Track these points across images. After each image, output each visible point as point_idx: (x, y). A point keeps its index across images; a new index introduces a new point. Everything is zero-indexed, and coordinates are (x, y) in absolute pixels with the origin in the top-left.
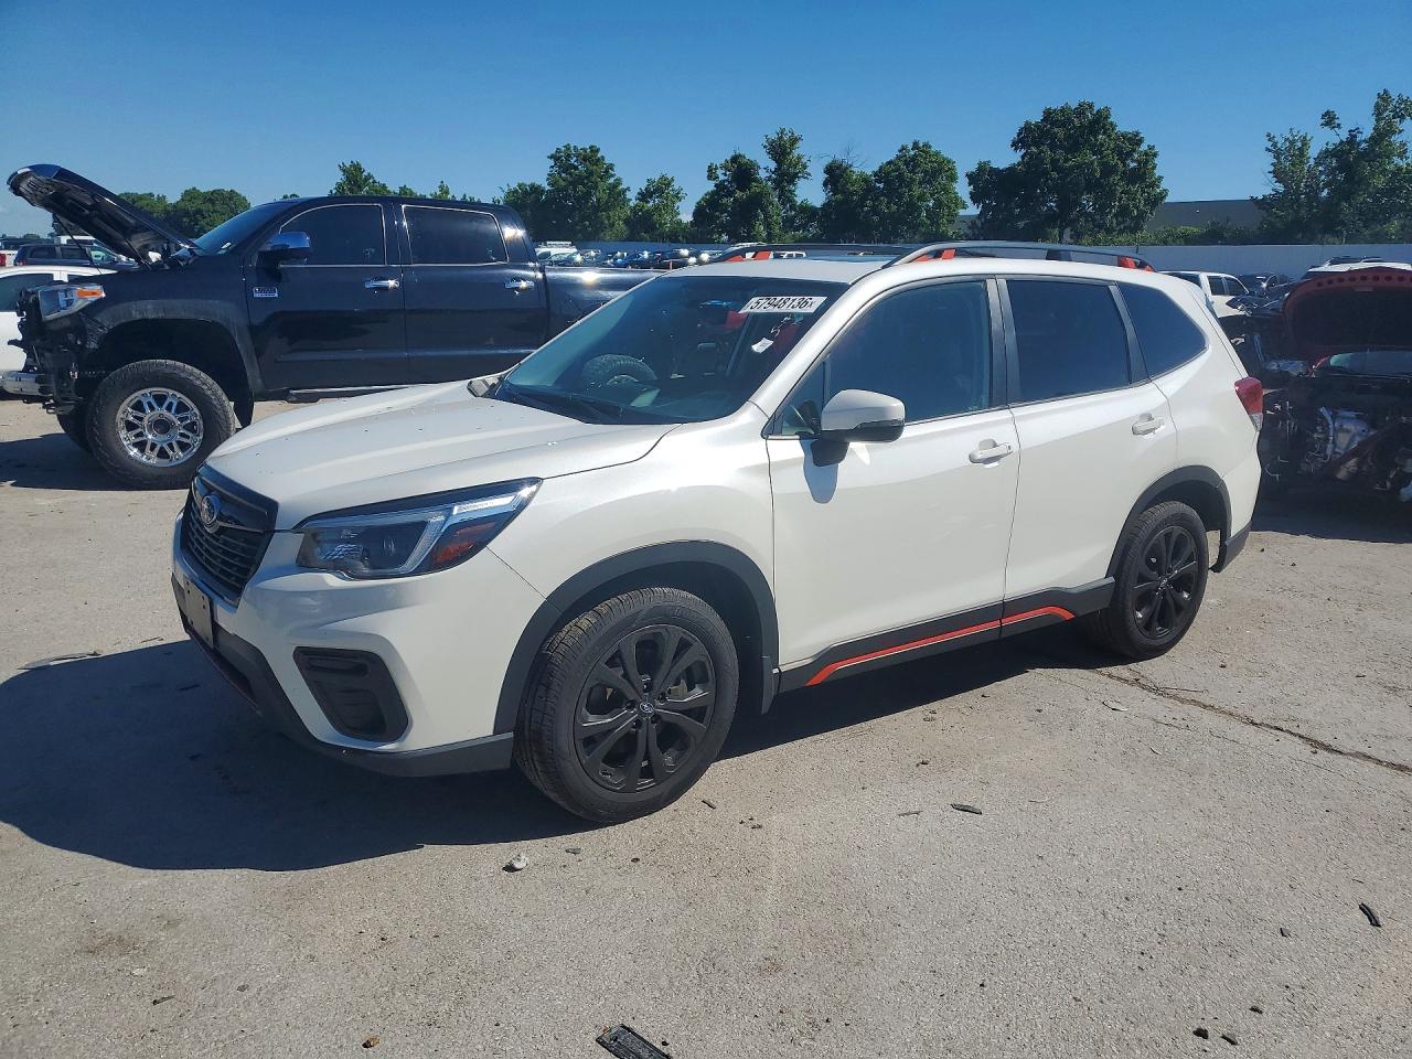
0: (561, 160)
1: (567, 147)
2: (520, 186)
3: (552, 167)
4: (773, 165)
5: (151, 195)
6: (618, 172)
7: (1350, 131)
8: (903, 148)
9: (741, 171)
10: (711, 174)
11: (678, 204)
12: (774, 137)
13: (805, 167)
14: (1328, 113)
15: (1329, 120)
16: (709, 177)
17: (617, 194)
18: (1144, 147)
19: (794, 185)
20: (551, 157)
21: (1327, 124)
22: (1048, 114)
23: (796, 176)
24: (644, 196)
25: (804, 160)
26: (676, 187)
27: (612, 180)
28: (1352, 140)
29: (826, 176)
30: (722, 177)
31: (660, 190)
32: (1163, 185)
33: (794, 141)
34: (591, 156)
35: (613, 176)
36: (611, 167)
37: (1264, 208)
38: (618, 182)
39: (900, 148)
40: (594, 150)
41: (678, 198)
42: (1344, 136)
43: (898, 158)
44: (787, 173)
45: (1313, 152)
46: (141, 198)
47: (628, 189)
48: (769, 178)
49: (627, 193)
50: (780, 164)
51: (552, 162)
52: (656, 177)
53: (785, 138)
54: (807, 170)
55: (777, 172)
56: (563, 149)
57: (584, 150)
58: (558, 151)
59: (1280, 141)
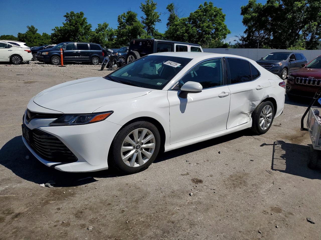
2: (56, 28)
3: (66, 20)
4: (145, 17)
8: (201, 6)
9: (131, 18)
10: (119, 20)
12: (145, 4)
17: (88, 30)
19: (154, 24)
20: (65, 16)
23: (154, 21)
24: (98, 31)
25: (158, 14)
26: (109, 27)
27: (86, 25)
29: (169, 21)
30: (123, 20)
33: (153, 5)
34: (80, 16)
36: (86, 19)
40: (82, 14)
43: (199, 10)
48: (143, 22)
49: (92, 29)
50: (148, 15)
51: (65, 18)
52: (102, 24)
53: (150, 4)
54: (159, 18)
55: (147, 19)
56: (69, 13)
57: (78, 13)
58: (67, 14)
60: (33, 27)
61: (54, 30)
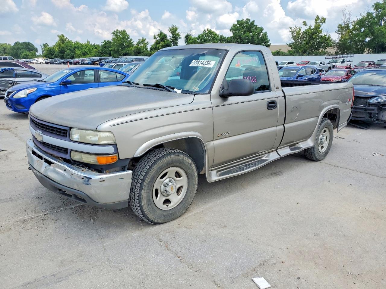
0: (116, 33)
1: (117, 30)
2: (104, 41)
4: (171, 35)
5: (6, 44)
6: (131, 37)
7: (309, 26)
8: (205, 30)
9: (163, 37)
10: (155, 38)
11: (147, 46)
12: (171, 27)
13: (180, 35)
14: (304, 22)
15: (305, 23)
16: (154, 38)
17: (131, 43)
18: (264, 31)
19: (177, 40)
21: (304, 24)
22: (238, 21)
23: (177, 38)
24: (138, 44)
25: (179, 34)
26: (147, 41)
27: (129, 39)
28: (310, 28)
30: (158, 39)
31: (142, 42)
32: (270, 42)
33: (176, 29)
34: (124, 33)
35: (129, 38)
36: (129, 36)
37: (290, 47)
38: (131, 40)
40: (125, 31)
41: (147, 44)
42: (308, 28)
43: (203, 33)
45: (302, 31)
46: (4, 44)
47: (134, 42)
48: (170, 39)
49: (133, 43)
50: (173, 35)
51: (113, 35)
52: (141, 38)
53: (174, 28)
54: (180, 36)
55: (173, 37)
56: (116, 31)
57: (122, 31)
58: (114, 31)
59: (293, 29)
61: (103, 43)
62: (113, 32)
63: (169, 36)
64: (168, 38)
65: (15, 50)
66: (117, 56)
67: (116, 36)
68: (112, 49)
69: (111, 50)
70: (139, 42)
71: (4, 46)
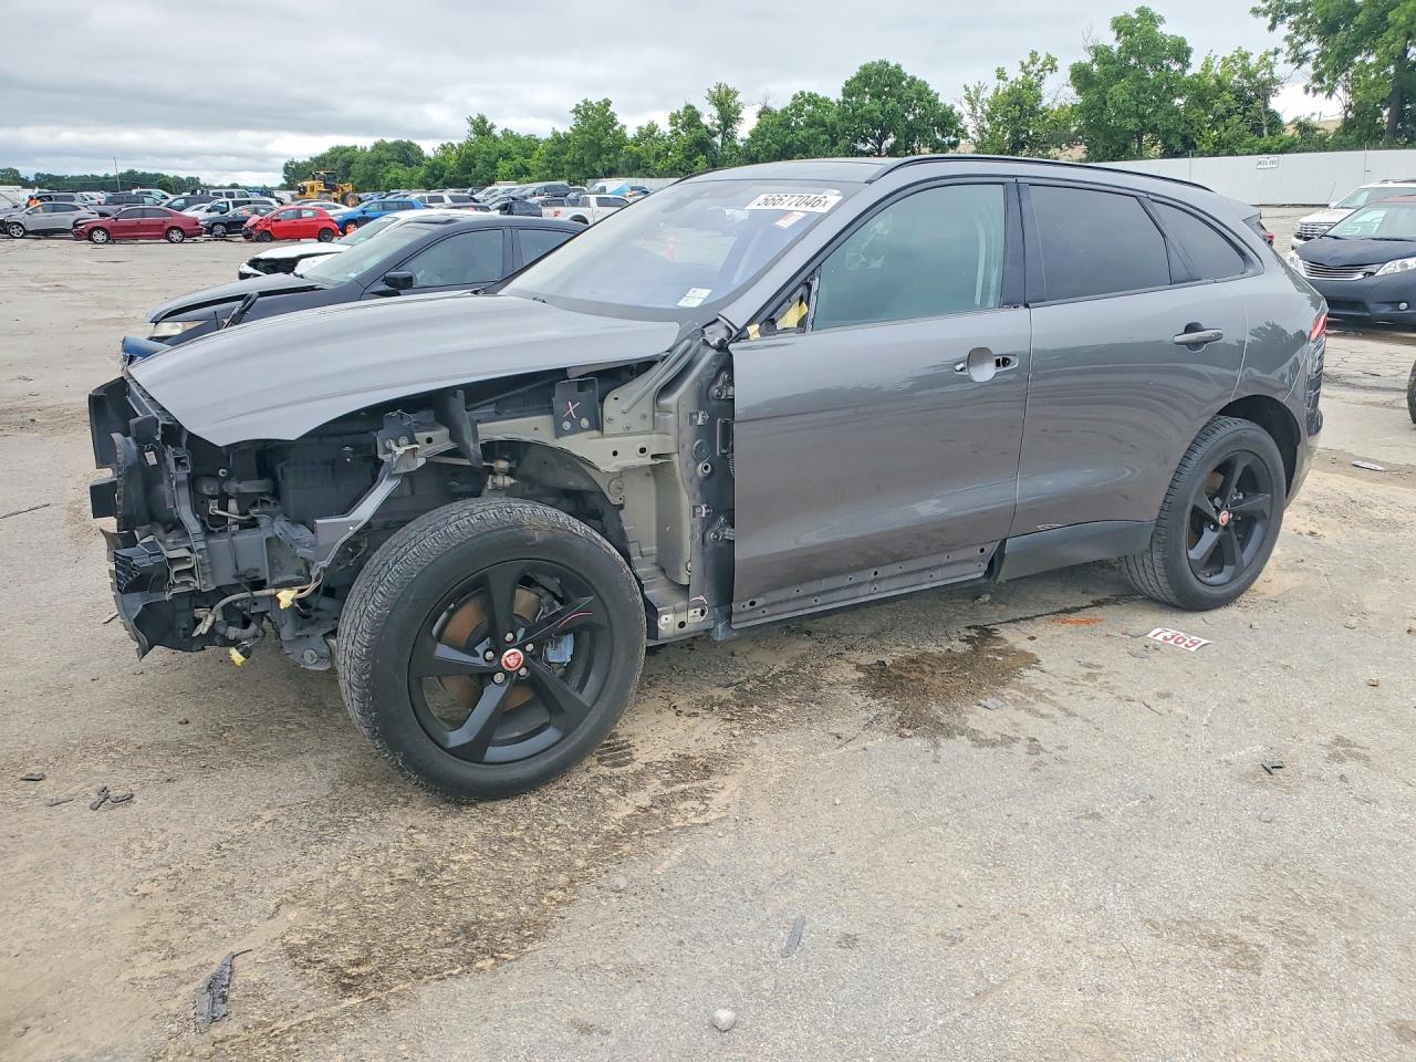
0: (582, 112)
1: (585, 102)
2: (555, 134)
3: (575, 120)
4: (715, 113)
5: (356, 147)
6: (621, 119)
7: (1012, 82)
8: (794, 97)
9: (691, 118)
12: (714, 90)
13: (741, 113)
14: (999, 70)
15: (1001, 75)
16: (672, 122)
17: (620, 139)
19: (733, 127)
20: (573, 111)
21: (999, 77)
22: (863, 69)
23: (734, 120)
24: (637, 142)
25: (740, 107)
26: (656, 132)
27: (616, 128)
31: (649, 133)
33: (730, 93)
34: (604, 108)
35: (616, 124)
36: (615, 117)
38: (620, 129)
39: (791, 97)
40: (607, 103)
42: (1010, 85)
44: (729, 117)
46: (347, 150)
47: (627, 134)
48: (713, 124)
50: (721, 112)
51: (574, 116)
52: (645, 125)
54: (743, 115)
55: (720, 118)
56: (582, 104)
57: (599, 103)
58: (578, 106)
59: (972, 89)
60: (484, 121)
62: (574, 107)
63: (709, 116)
64: (705, 120)
65: (370, 167)
66: (581, 179)
67: (586, 117)
68: (568, 157)
69: (568, 163)
70: (641, 133)
71: (348, 154)
